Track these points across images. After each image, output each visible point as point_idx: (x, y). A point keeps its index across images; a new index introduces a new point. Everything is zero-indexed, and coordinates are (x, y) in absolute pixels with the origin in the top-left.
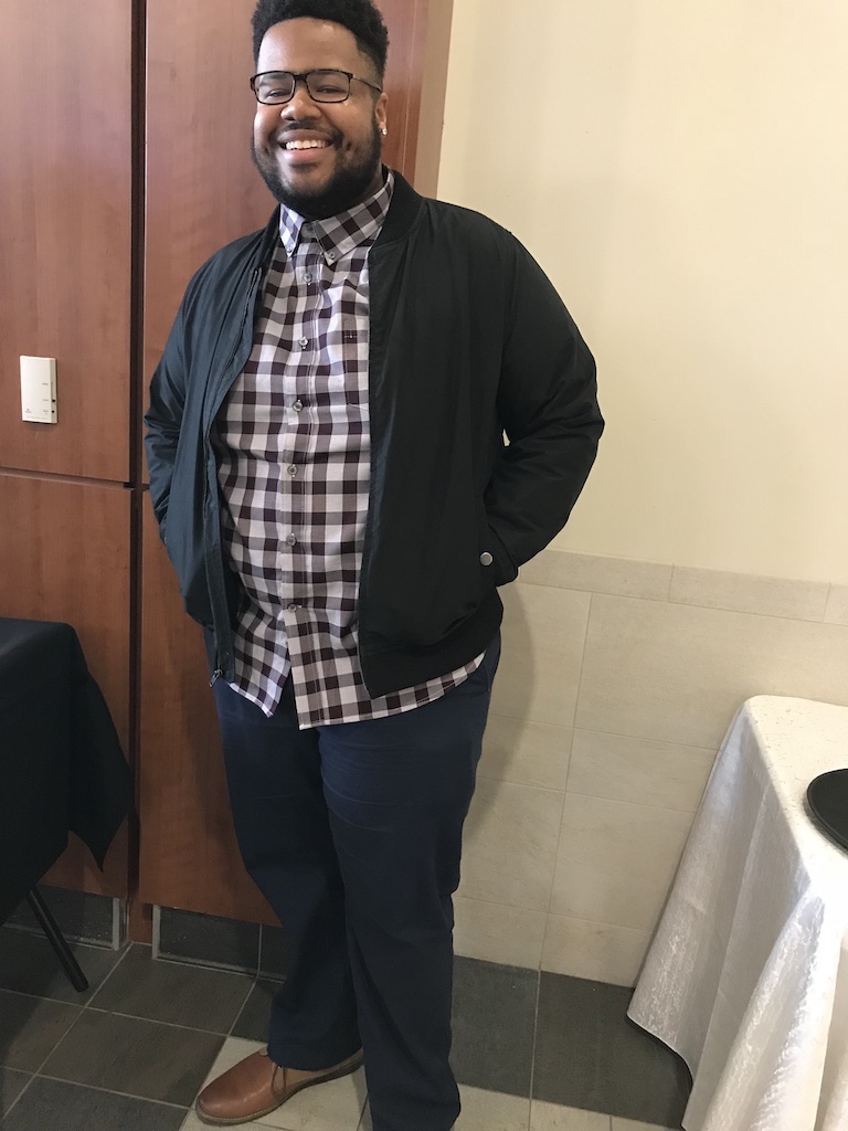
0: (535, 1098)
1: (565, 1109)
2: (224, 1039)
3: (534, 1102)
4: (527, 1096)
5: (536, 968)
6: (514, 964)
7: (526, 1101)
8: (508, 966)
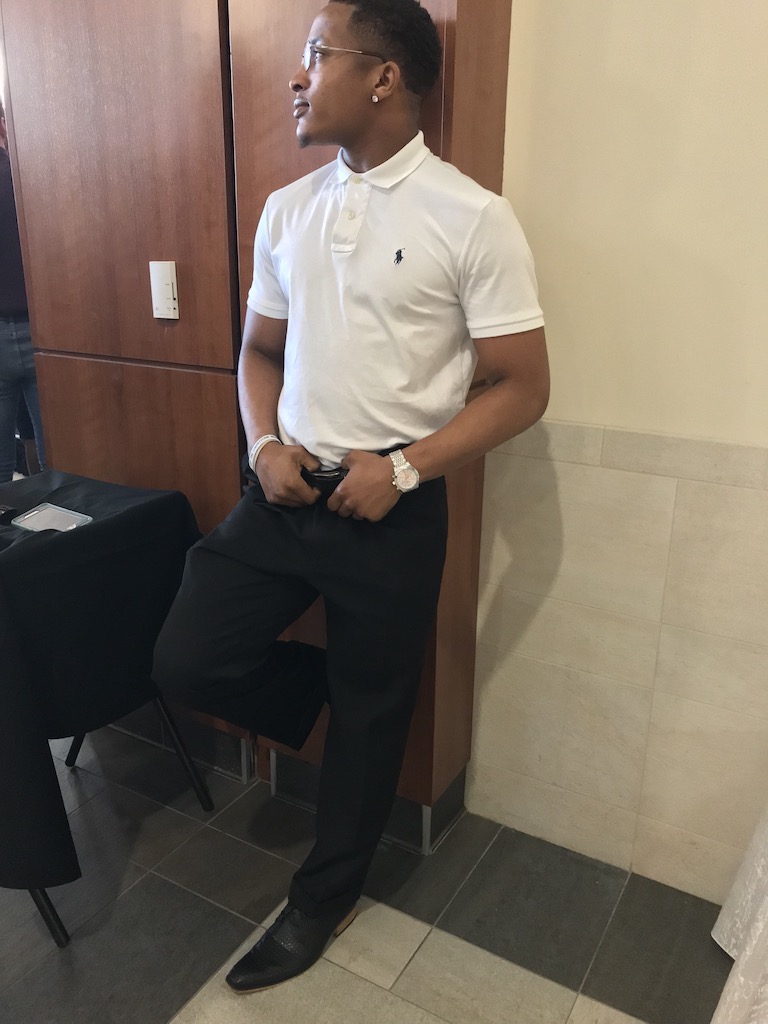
0: (584, 992)
1: (613, 1012)
3: (581, 997)
4: (575, 989)
5: (628, 869)
6: (604, 860)
7: (572, 994)
8: (598, 861)
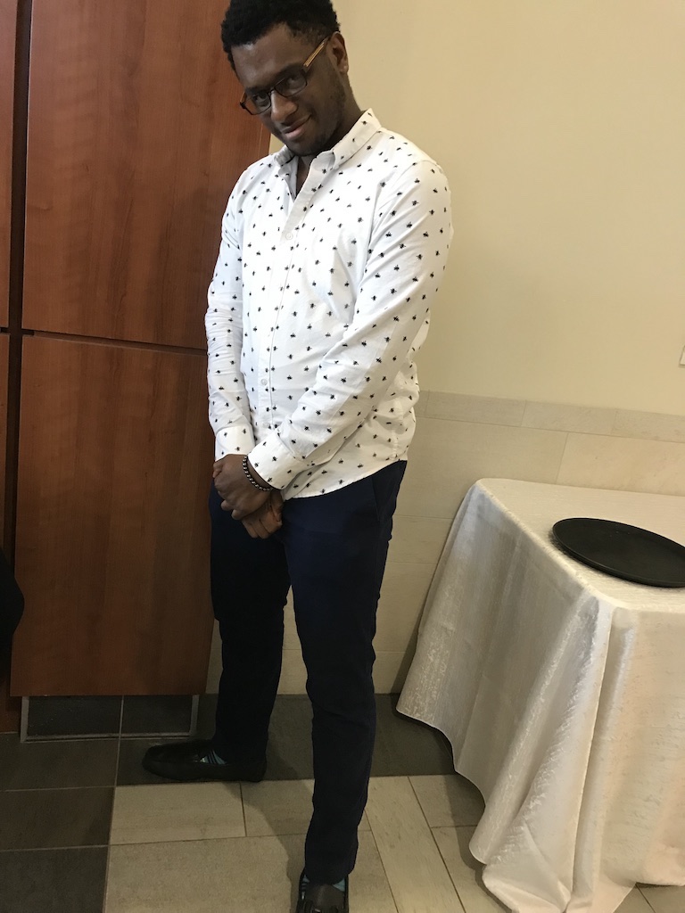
2: (113, 789)
